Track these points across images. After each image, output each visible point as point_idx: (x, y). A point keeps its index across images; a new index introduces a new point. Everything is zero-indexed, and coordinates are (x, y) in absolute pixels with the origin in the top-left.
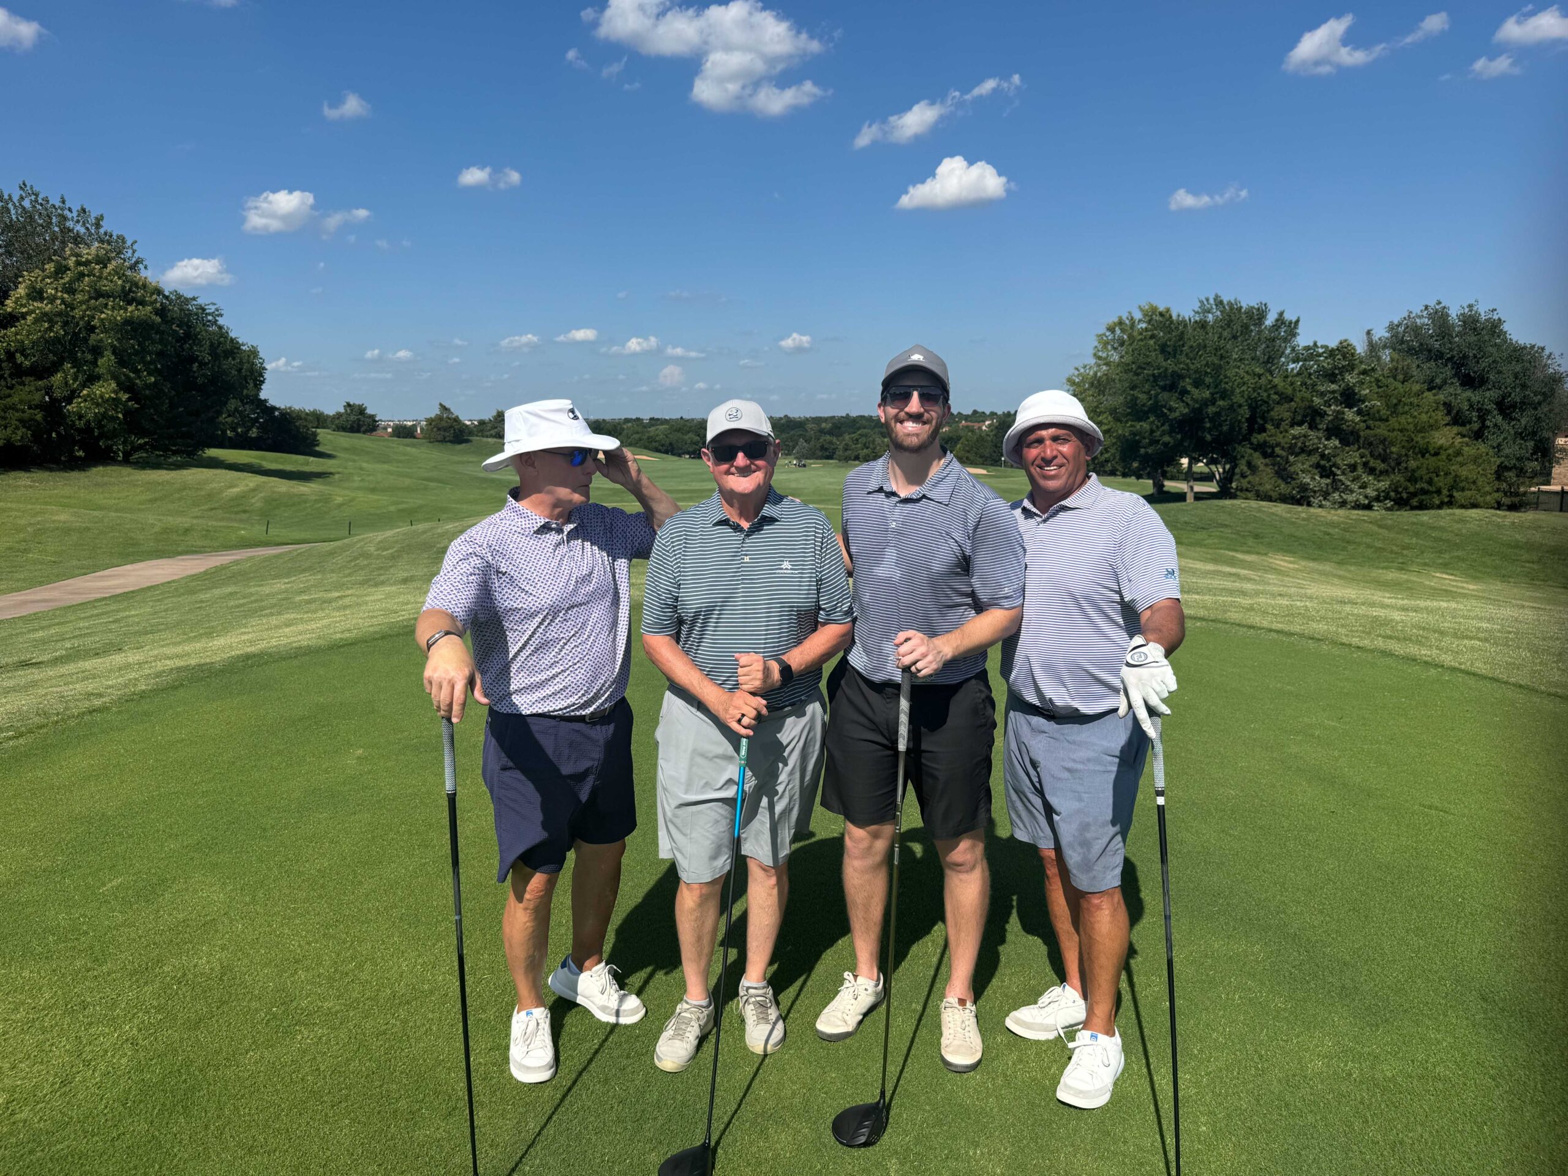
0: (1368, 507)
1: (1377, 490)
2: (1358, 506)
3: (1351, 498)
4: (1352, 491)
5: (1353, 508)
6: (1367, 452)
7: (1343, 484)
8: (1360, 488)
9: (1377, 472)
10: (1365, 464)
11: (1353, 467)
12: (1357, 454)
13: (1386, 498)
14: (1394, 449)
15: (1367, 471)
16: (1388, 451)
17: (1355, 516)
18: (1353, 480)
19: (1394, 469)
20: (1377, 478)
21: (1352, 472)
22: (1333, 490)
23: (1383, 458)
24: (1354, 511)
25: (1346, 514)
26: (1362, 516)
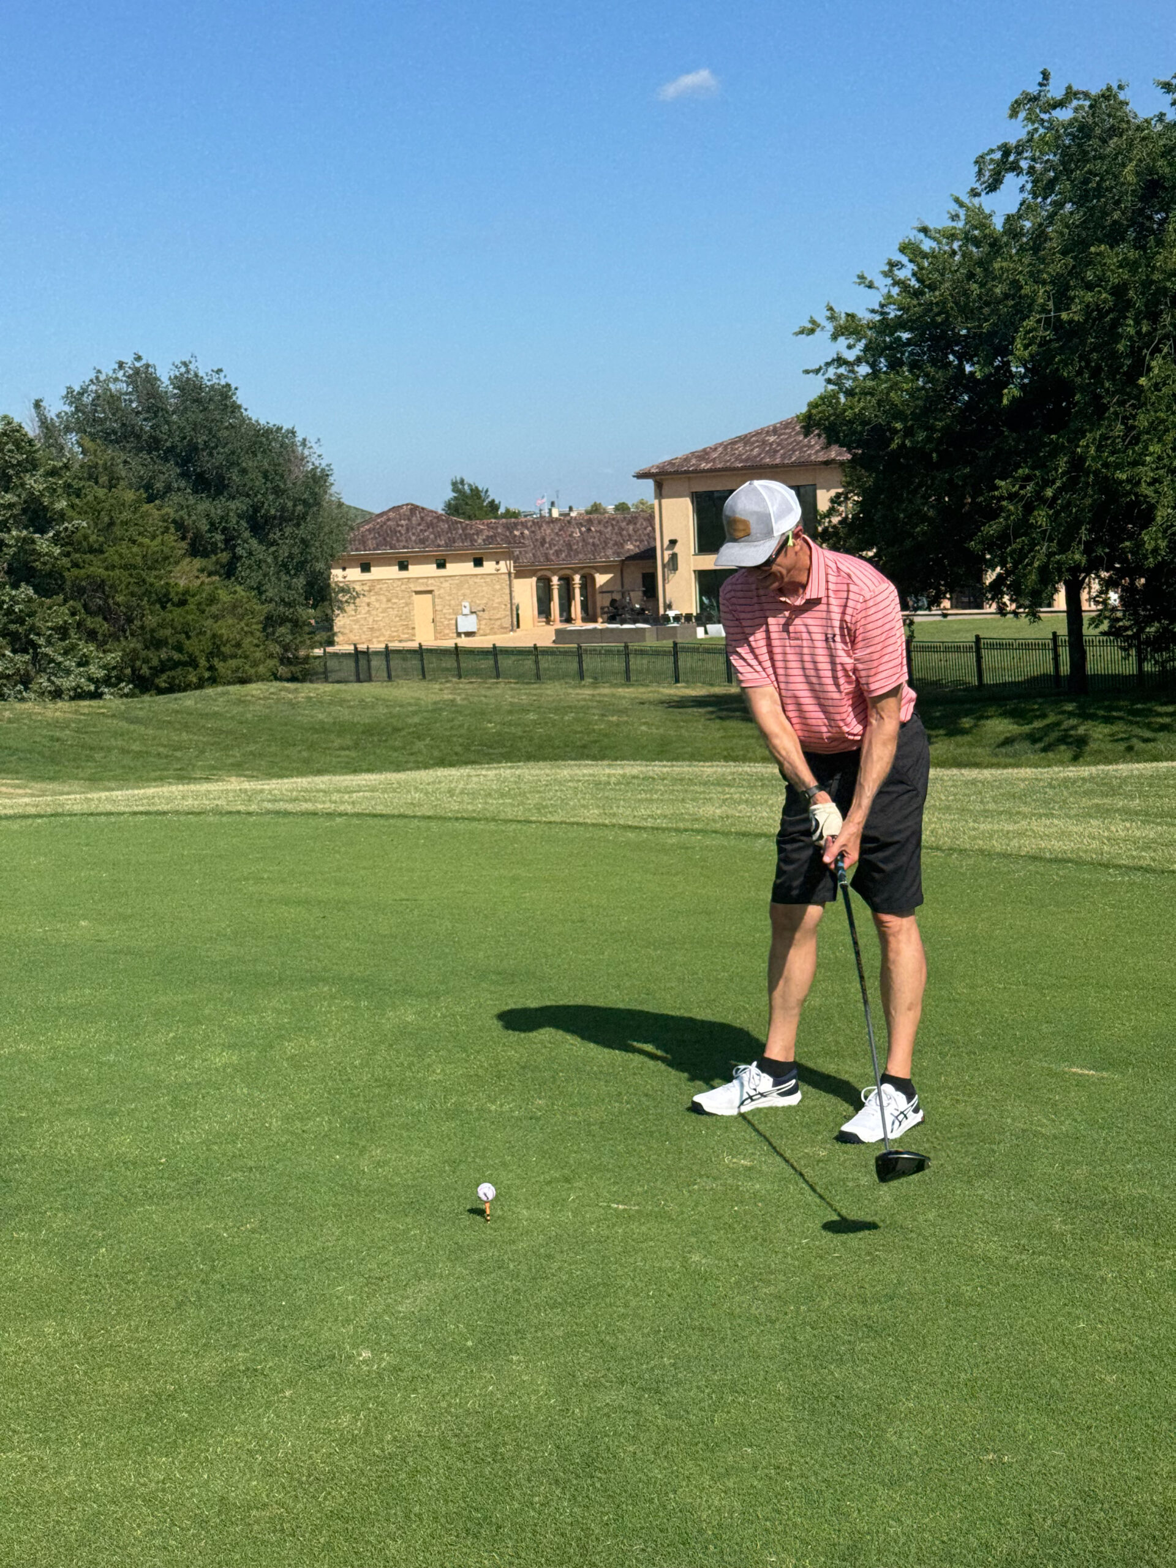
0: (96, 695)
1: (104, 667)
2: (79, 695)
3: (67, 683)
4: (68, 672)
5: (72, 699)
6: (79, 606)
7: (52, 661)
8: (79, 665)
9: (100, 638)
10: (79, 625)
11: (63, 632)
12: (65, 609)
13: (120, 679)
14: (120, 599)
15: (85, 637)
16: (111, 601)
17: (76, 712)
18: (66, 653)
19: (124, 631)
20: (101, 646)
21: (62, 639)
22: (38, 672)
23: (105, 613)
24: (73, 703)
25: (61, 710)
26: (86, 711)
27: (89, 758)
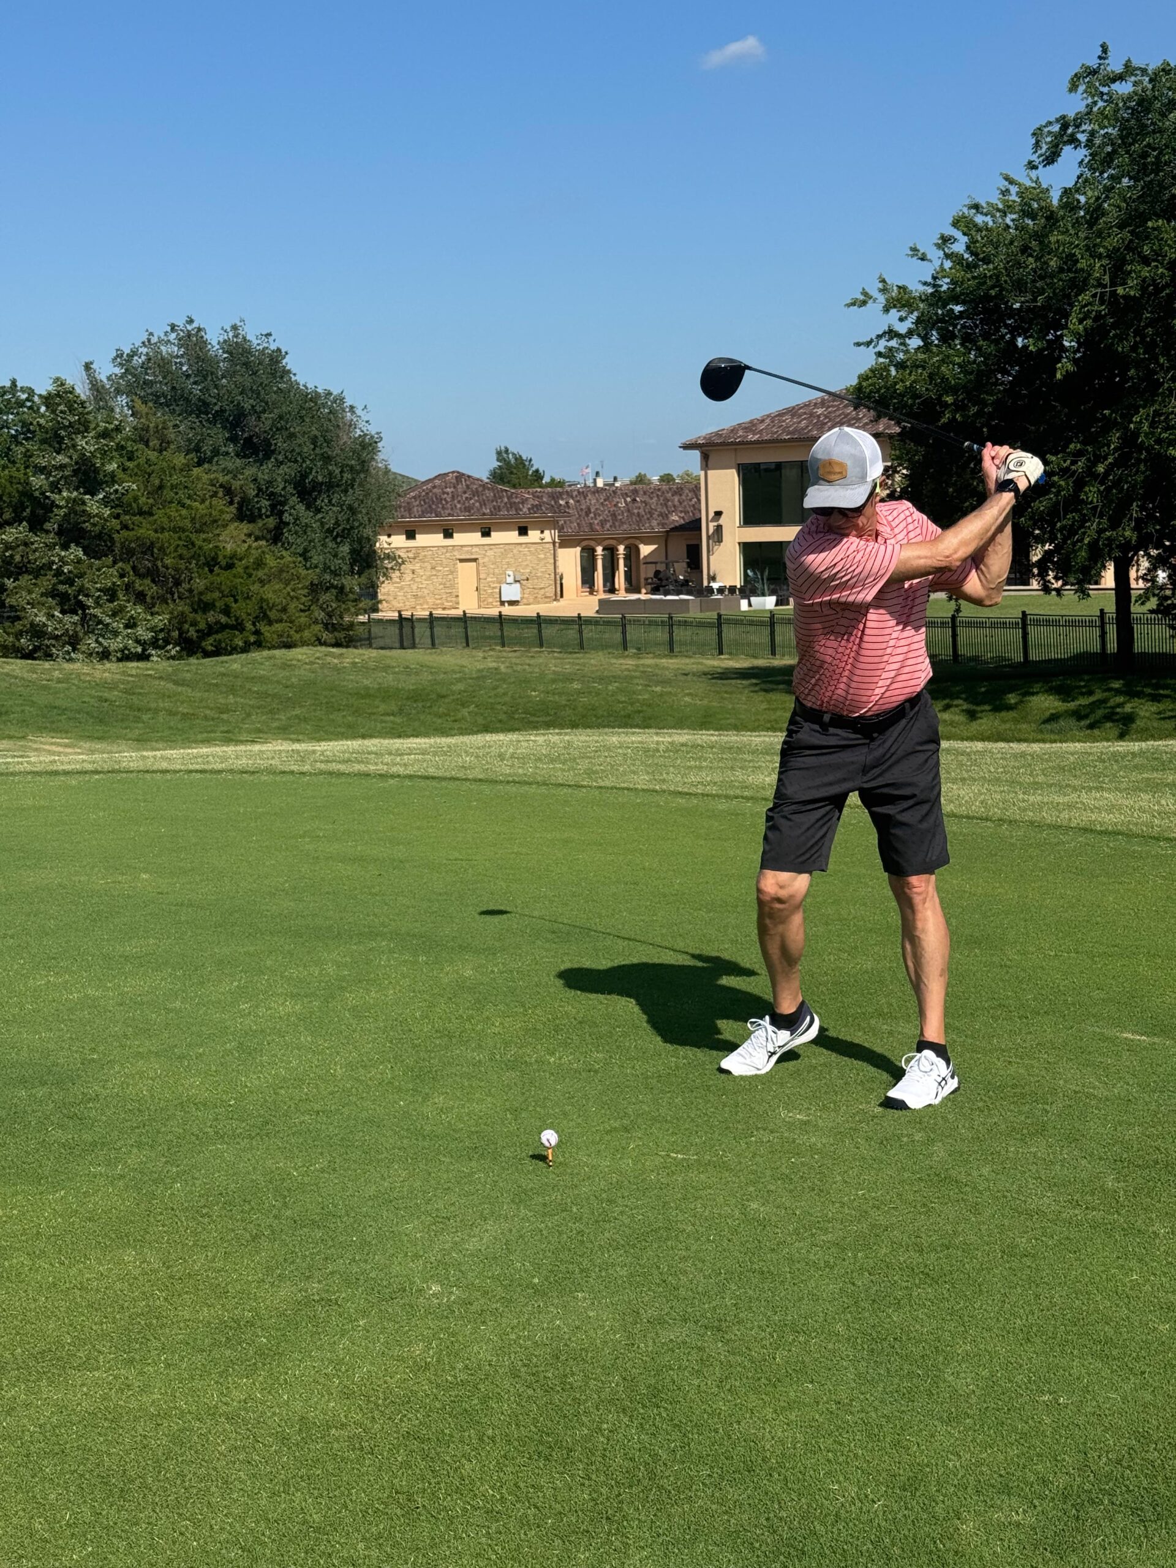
0: (144, 657)
1: (152, 629)
2: (126, 656)
3: (115, 644)
4: (116, 633)
5: (119, 660)
6: (128, 568)
7: (100, 622)
8: (127, 626)
9: (148, 599)
10: (128, 587)
11: (111, 594)
12: (113, 571)
13: (167, 642)
14: (168, 561)
15: (133, 599)
16: (159, 564)
17: (124, 673)
18: (114, 614)
19: (172, 594)
20: (150, 609)
21: (111, 601)
22: (86, 633)
23: (153, 574)
24: (121, 664)
25: (109, 671)
26: (134, 672)
27: (138, 720)
